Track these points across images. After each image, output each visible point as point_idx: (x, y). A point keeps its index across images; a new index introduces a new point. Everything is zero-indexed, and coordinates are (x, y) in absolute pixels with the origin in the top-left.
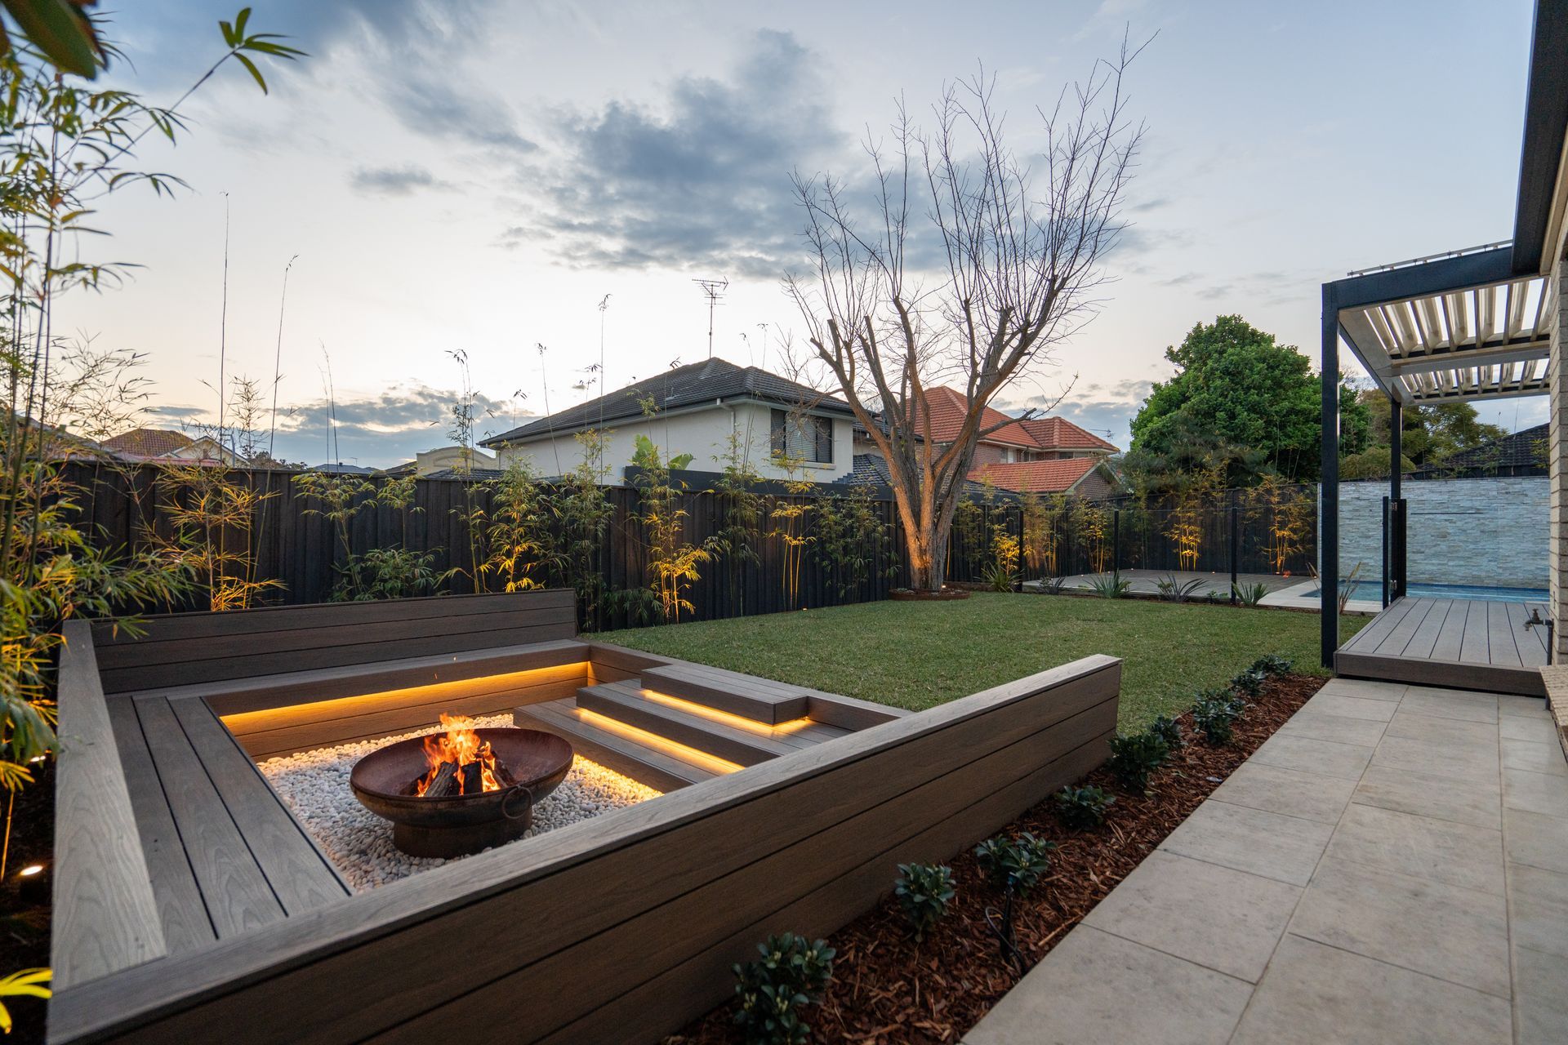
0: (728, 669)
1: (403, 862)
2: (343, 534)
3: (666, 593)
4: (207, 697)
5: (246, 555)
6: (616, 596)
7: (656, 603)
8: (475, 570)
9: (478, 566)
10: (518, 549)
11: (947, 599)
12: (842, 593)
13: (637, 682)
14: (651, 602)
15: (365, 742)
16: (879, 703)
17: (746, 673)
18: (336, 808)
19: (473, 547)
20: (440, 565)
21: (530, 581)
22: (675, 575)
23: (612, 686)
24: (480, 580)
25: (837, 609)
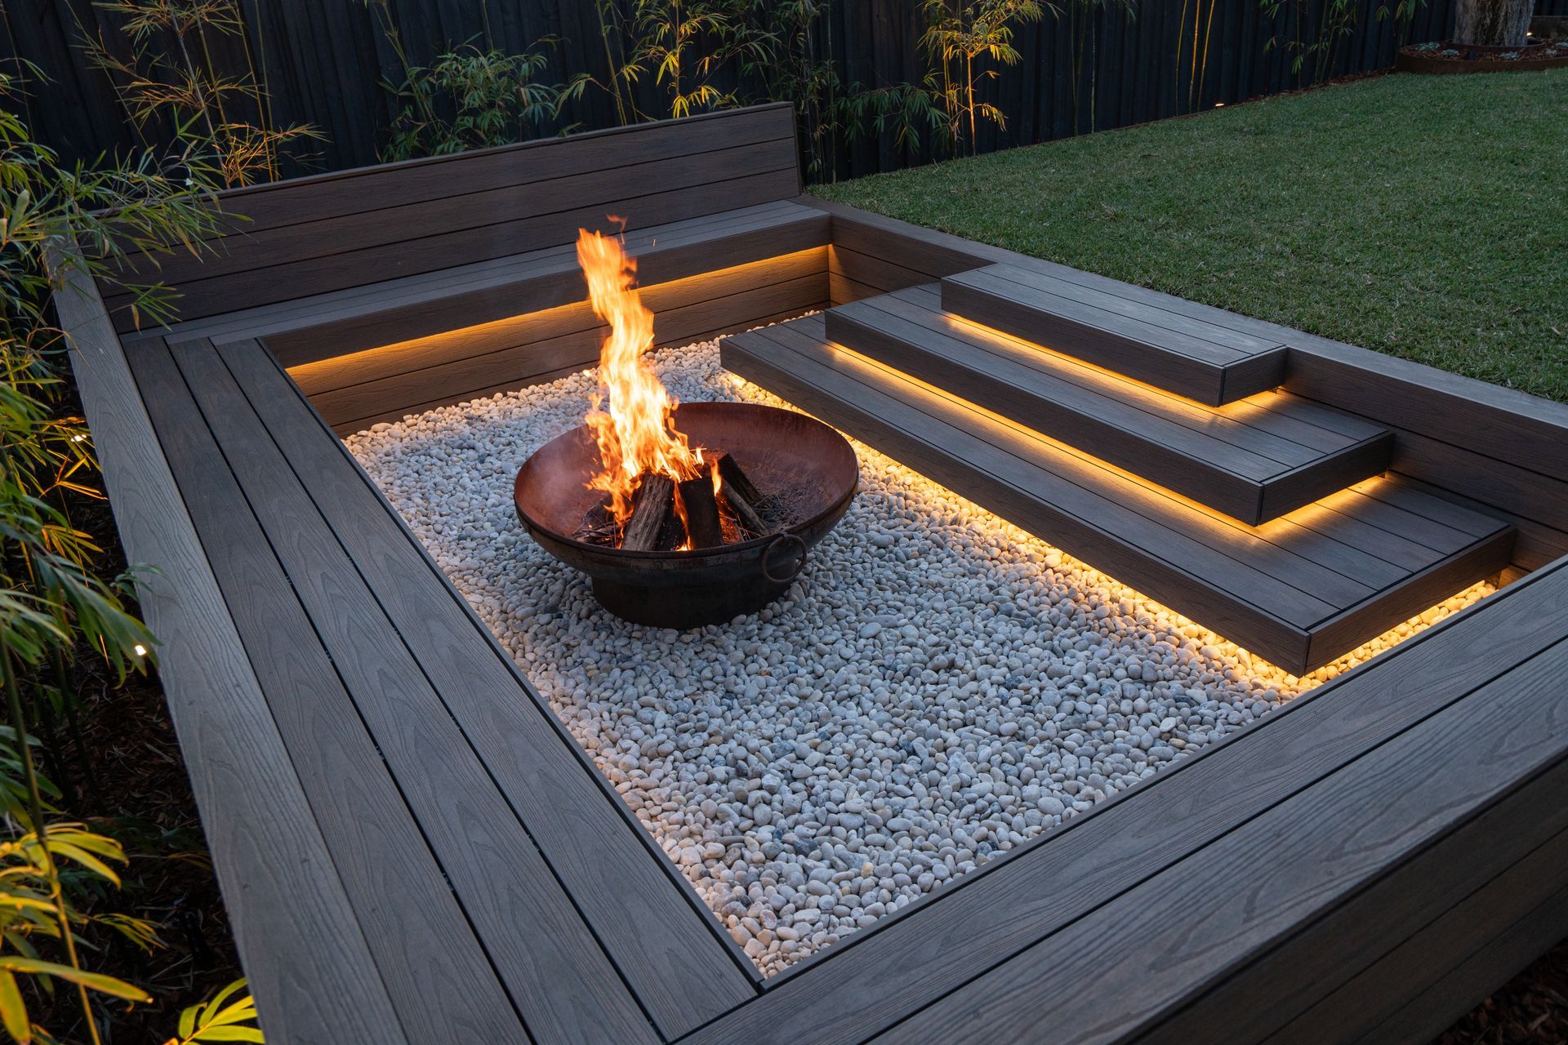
0: (1106, 274)
1: (617, 631)
2: (389, 29)
3: (952, 93)
4: (264, 338)
5: (250, 79)
6: (860, 104)
7: (935, 113)
8: (614, 77)
9: (618, 68)
10: (685, 29)
11: (1539, 67)
12: (1298, 63)
13: (930, 295)
14: (925, 113)
15: (499, 395)
16: (1448, 369)
17: (1147, 286)
18: (494, 523)
19: (605, 30)
20: (557, 74)
21: (714, 92)
22: (971, 55)
23: (883, 302)
24: (624, 95)
25: (1290, 105)
